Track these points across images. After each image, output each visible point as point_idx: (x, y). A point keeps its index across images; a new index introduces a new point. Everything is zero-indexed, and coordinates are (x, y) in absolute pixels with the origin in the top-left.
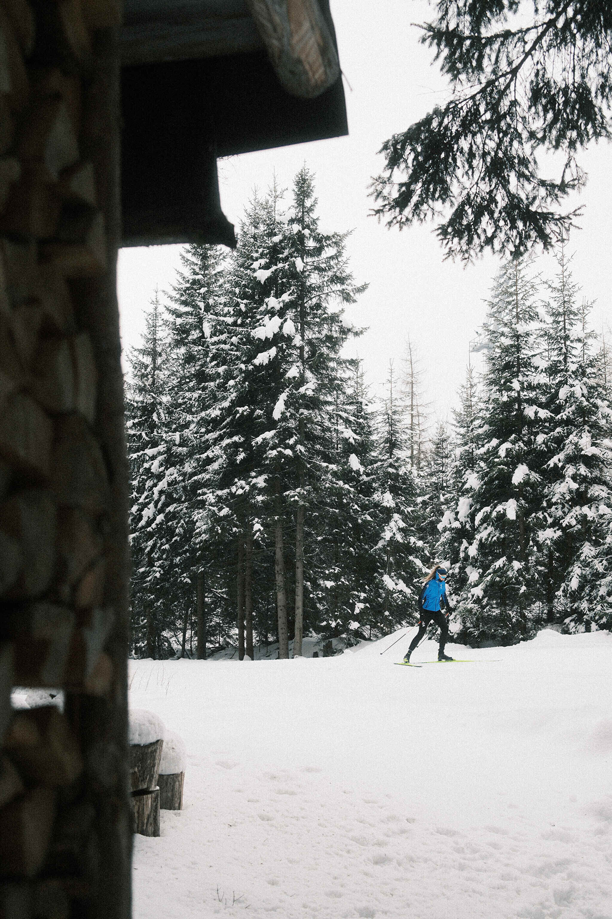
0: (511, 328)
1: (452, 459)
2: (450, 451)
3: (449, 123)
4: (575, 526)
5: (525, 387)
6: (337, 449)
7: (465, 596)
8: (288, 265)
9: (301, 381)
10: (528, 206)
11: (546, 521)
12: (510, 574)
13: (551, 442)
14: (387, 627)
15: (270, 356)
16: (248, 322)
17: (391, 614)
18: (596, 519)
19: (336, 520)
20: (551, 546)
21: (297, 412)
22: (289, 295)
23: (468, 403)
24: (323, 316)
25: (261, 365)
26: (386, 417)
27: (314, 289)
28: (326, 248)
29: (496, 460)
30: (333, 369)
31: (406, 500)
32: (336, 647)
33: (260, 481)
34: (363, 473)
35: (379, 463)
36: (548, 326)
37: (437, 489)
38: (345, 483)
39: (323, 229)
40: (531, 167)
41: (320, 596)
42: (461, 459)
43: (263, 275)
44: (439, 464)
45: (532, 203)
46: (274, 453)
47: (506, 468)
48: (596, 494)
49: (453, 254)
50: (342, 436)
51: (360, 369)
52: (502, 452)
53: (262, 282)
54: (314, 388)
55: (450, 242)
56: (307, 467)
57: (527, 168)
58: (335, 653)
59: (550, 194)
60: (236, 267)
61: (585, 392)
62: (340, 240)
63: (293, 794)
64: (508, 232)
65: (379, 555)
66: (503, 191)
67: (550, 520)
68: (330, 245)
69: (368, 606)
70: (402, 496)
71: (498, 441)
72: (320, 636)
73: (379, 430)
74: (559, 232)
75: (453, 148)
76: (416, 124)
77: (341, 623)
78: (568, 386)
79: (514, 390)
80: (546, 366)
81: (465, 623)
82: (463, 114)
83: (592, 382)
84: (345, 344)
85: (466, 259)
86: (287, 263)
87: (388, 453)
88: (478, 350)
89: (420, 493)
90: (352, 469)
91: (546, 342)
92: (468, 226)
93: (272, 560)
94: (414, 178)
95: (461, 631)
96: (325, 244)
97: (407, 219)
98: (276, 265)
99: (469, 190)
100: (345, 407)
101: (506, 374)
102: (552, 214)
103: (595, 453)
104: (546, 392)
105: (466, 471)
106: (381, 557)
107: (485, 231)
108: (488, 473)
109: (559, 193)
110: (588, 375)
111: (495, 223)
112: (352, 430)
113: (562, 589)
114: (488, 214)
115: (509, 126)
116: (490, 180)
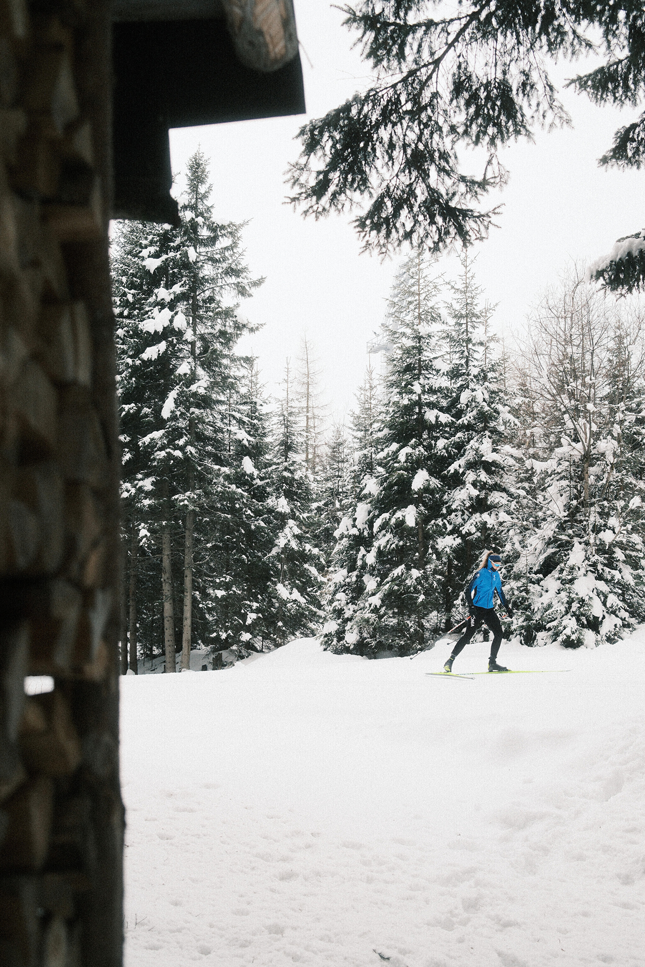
0: (413, 329)
1: (350, 463)
2: (346, 456)
3: (368, 111)
4: (474, 533)
5: (427, 390)
6: (229, 451)
7: (362, 605)
8: (180, 254)
9: (192, 379)
10: (447, 202)
11: (446, 529)
12: (409, 582)
13: (452, 447)
14: (281, 639)
15: (159, 351)
16: (136, 313)
17: (285, 625)
18: (496, 526)
19: (228, 526)
20: (450, 554)
21: (188, 411)
22: (180, 287)
23: (367, 406)
24: (217, 310)
25: (150, 361)
26: (282, 418)
27: (207, 281)
28: (220, 238)
29: (396, 465)
30: (226, 367)
31: (302, 505)
32: (226, 660)
33: (147, 484)
34: (257, 477)
35: (274, 467)
36: (450, 328)
37: (332, 494)
38: (237, 487)
39: (217, 218)
40: (452, 161)
41: (210, 606)
42: (359, 463)
43: (152, 264)
44: (335, 469)
45: (451, 199)
46: (162, 454)
47: (406, 473)
48: (496, 501)
49: (371, 247)
50: (235, 437)
51: (255, 368)
52: (402, 457)
53: (152, 272)
54: (206, 386)
55: (368, 235)
56: (197, 470)
57: (448, 163)
58: (225, 666)
59: (471, 190)
60: (123, 254)
61: (487, 396)
62: (236, 230)
63: (192, 811)
64: (427, 227)
65: (273, 563)
66: (423, 185)
67: (449, 528)
68: (225, 235)
69: (261, 616)
70: (298, 501)
71: (399, 445)
72: (208, 648)
73: (274, 432)
74: (478, 230)
75: (373, 138)
76: (335, 110)
77: (231, 634)
78: (469, 391)
79: (415, 393)
80: (448, 369)
81: (362, 634)
82: (384, 102)
83: (494, 387)
84: (240, 340)
85: (383, 253)
86: (179, 253)
87: (283, 456)
88: (375, 351)
89: (316, 498)
90: (245, 472)
91: (448, 345)
92: (387, 220)
93: (158, 568)
94: (332, 166)
95: (358, 641)
96: (219, 234)
97: (324, 209)
98: (167, 254)
99: (389, 181)
100: (238, 406)
101: (407, 376)
102: (472, 211)
103: (496, 459)
104: (448, 396)
105: (364, 476)
106: (274, 565)
107: (404, 225)
108: (387, 478)
109: (478, 190)
110: (489, 380)
111: (414, 217)
112: (246, 431)
113: (460, 597)
114: (407, 207)
115: (430, 118)
116: (410, 173)
